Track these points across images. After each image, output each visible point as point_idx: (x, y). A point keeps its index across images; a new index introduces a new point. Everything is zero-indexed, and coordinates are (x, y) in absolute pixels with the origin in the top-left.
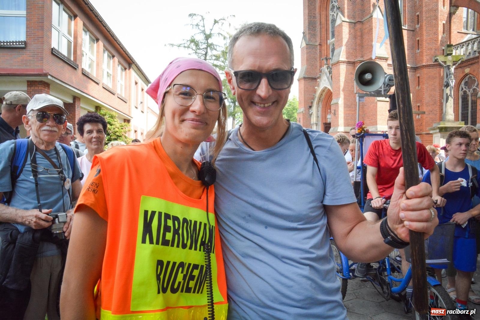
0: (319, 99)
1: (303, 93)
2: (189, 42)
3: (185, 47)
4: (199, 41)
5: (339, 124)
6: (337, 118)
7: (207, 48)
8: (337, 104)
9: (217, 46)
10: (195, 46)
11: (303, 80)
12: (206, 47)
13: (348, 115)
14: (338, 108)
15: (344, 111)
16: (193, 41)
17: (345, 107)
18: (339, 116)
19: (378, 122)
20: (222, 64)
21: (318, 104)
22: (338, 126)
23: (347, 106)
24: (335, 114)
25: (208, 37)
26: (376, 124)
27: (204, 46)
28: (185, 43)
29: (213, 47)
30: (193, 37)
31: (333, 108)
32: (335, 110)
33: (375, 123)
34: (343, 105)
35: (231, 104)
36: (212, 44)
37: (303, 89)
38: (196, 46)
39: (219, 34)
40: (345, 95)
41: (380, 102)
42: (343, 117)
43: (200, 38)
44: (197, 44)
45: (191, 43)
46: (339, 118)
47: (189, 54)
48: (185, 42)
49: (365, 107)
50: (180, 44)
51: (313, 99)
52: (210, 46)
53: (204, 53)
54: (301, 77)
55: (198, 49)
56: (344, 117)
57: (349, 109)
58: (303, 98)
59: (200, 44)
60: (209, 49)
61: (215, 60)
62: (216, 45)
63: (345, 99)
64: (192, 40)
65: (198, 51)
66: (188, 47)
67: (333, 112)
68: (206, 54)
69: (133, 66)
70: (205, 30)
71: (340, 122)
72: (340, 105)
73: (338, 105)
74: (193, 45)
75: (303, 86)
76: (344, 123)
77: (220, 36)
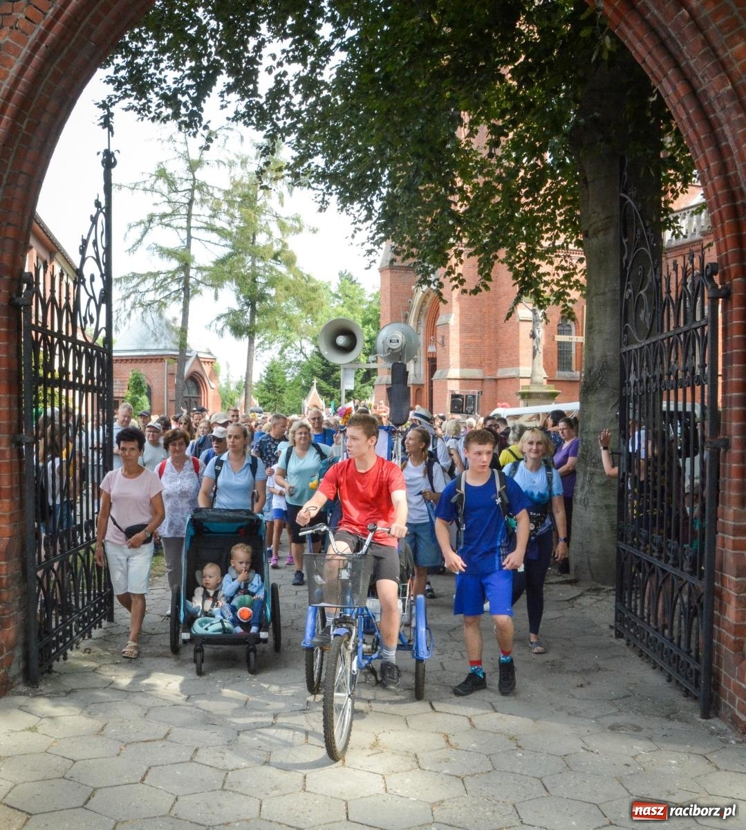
0: (421, 310)
1: (388, 297)
2: (154, 178)
3: (145, 189)
4: (176, 176)
5: (451, 363)
6: (447, 352)
7: (192, 191)
8: (446, 324)
9: (216, 189)
10: (166, 185)
11: (388, 271)
12: (191, 187)
13: (467, 346)
14: (449, 333)
15: (461, 337)
16: (162, 174)
17: (461, 332)
18: (451, 348)
19: (521, 361)
20: (226, 226)
21: (418, 319)
22: (448, 366)
23: (465, 328)
24: (443, 344)
25: (193, 166)
26: (518, 365)
27: (188, 185)
28: (145, 182)
29: (205, 190)
30: (161, 163)
31: (439, 332)
32: (443, 337)
33: (516, 363)
34: (458, 328)
35: (245, 307)
36: (204, 184)
37: (389, 290)
38: (169, 185)
39: (218, 162)
40: (461, 308)
41: (524, 323)
42: (458, 350)
43: (178, 168)
44: (171, 183)
45: (157, 179)
46: (451, 353)
47: (155, 204)
48: (146, 177)
49: (500, 331)
50: (136, 185)
51: (409, 309)
52: (198, 186)
53: (187, 201)
54: (384, 266)
55: (174, 191)
56: (461, 350)
57: (472, 334)
58: (389, 307)
59: (179, 181)
60: (196, 192)
61: (211, 216)
62: (213, 187)
63: (462, 314)
64: (159, 171)
65: (174, 197)
66: (152, 190)
67: (439, 339)
68: (190, 203)
69: (58, 256)
70: (187, 152)
71: (451, 359)
72: (451, 328)
73: (448, 327)
74: (162, 185)
75: (388, 282)
76: (461, 361)
77: (222, 166)
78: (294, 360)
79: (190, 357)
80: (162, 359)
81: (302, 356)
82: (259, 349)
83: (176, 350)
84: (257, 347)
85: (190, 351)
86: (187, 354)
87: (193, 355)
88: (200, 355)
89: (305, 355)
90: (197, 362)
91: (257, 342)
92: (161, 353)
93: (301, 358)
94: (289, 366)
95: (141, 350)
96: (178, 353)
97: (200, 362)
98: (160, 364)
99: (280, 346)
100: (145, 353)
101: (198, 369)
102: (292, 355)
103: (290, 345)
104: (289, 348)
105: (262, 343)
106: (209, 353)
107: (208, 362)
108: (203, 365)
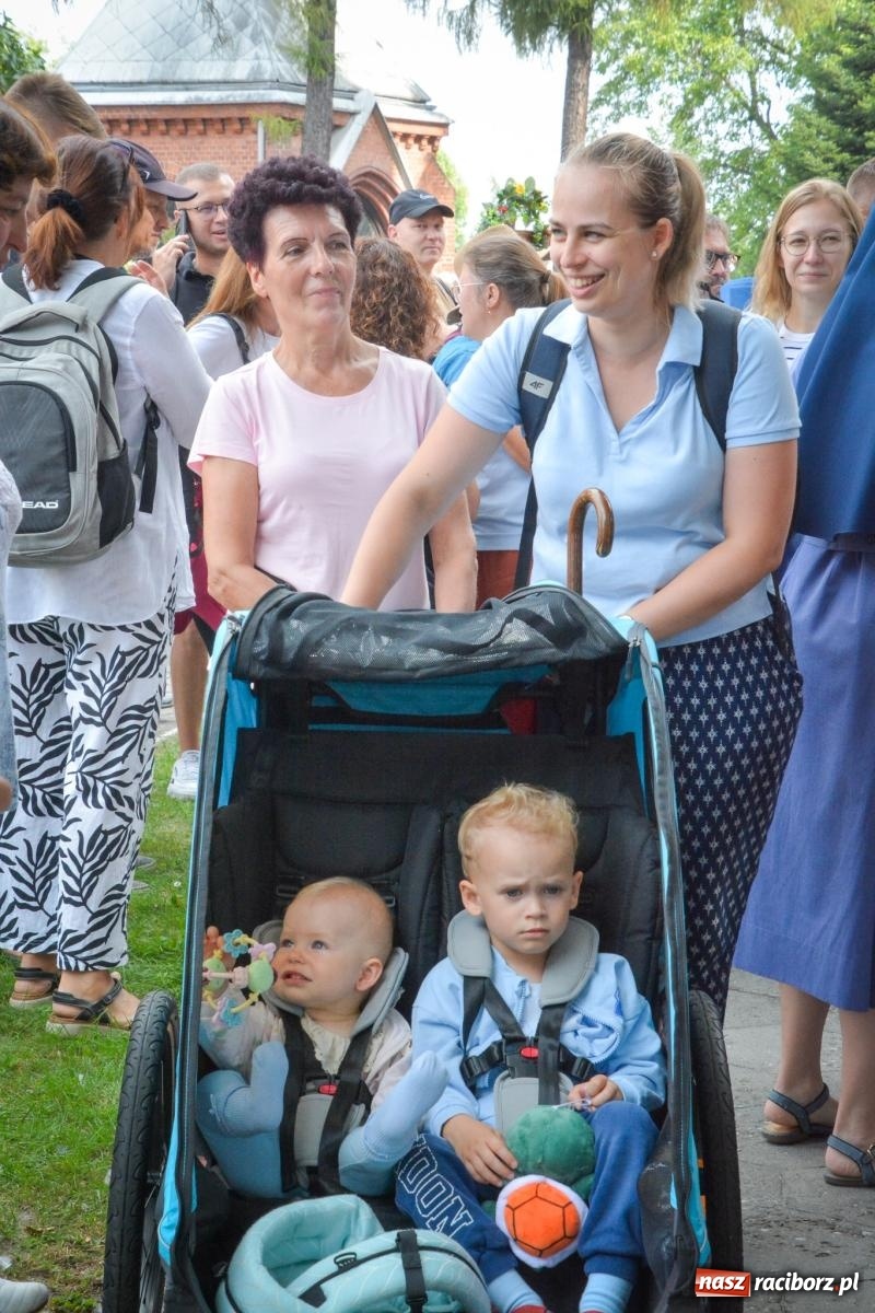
78: (729, 147)
79: (353, 114)
80: (243, 121)
81: (757, 131)
82: (605, 110)
83: (295, 86)
84: (598, 102)
85: (351, 93)
86: (339, 103)
87: (362, 105)
88: (388, 110)
89: (766, 127)
90: (376, 138)
91: (596, 82)
92: (239, 96)
93: (751, 137)
94: (709, 167)
95: (163, 84)
96: (299, 98)
97: (388, 137)
98: (239, 142)
99: (676, 94)
100: (180, 97)
101: (379, 163)
102: (721, 128)
103: (713, 88)
104: (709, 101)
105: (614, 87)
106: (420, 101)
107: (419, 139)
108: (400, 147)
